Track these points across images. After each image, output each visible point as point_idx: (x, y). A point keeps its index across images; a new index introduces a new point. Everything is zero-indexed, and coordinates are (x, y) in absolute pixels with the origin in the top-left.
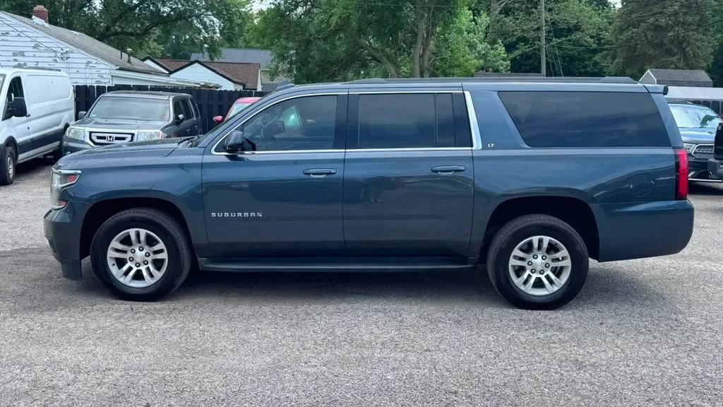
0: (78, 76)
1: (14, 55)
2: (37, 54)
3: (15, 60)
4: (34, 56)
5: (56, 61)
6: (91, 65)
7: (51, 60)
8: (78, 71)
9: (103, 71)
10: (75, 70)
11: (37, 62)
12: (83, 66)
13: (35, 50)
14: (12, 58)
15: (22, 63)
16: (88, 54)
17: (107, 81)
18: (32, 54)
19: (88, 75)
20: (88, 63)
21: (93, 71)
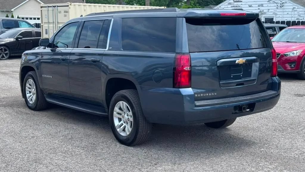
0: (288, 16)
1: (259, 6)
2: (269, 5)
3: (259, 9)
4: (268, 6)
5: (277, 8)
6: (295, 9)
7: (275, 7)
8: (288, 13)
9: (300, 13)
10: (286, 13)
11: (269, 9)
12: (291, 10)
13: (268, 3)
14: (257, 8)
15: (261, 10)
16: (294, 4)
17: (302, 18)
18: (266, 5)
19: (293, 15)
20: (294, 8)
21: (296, 13)
